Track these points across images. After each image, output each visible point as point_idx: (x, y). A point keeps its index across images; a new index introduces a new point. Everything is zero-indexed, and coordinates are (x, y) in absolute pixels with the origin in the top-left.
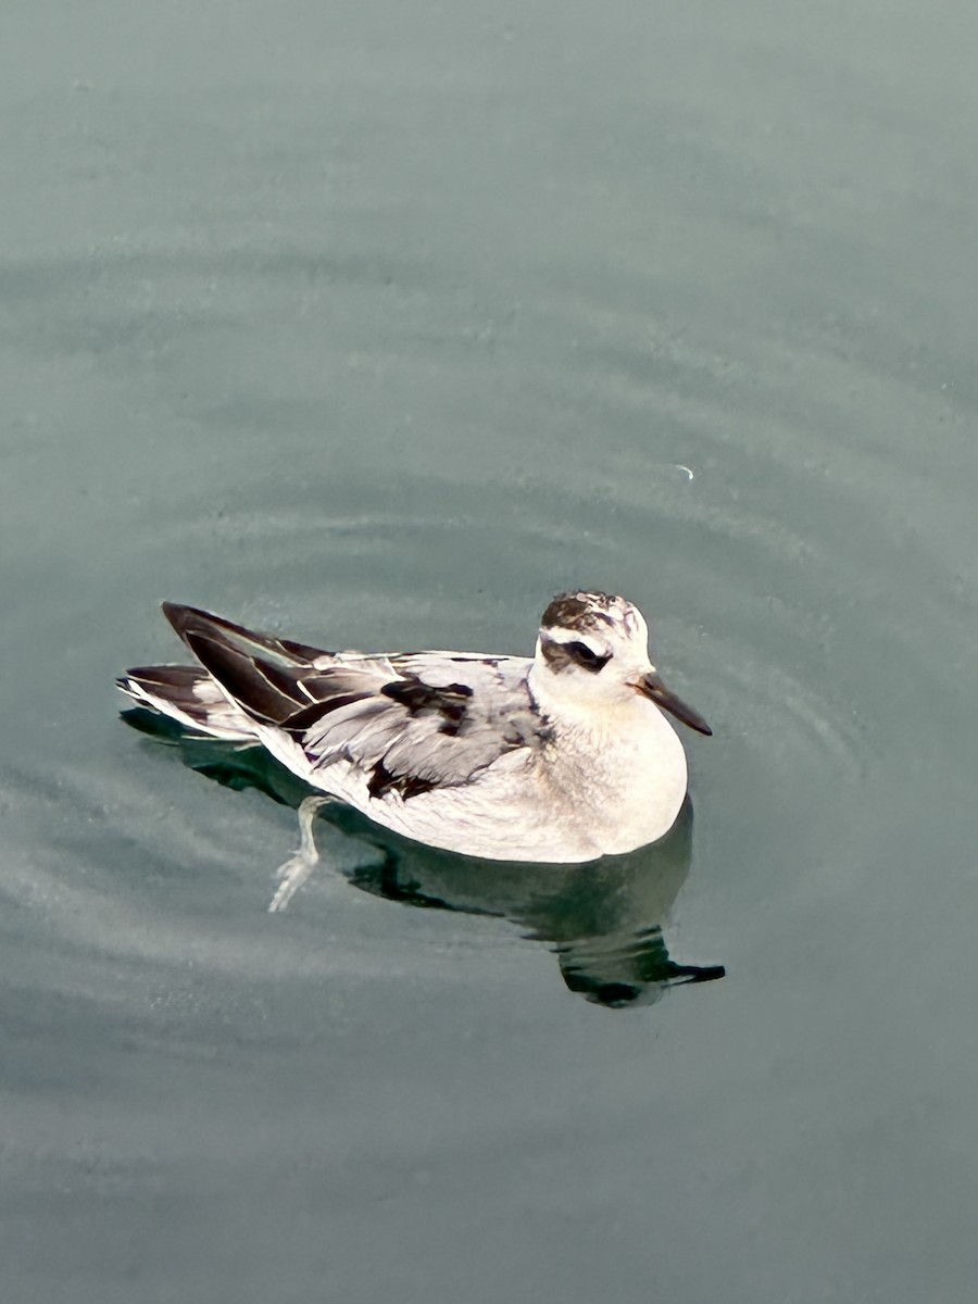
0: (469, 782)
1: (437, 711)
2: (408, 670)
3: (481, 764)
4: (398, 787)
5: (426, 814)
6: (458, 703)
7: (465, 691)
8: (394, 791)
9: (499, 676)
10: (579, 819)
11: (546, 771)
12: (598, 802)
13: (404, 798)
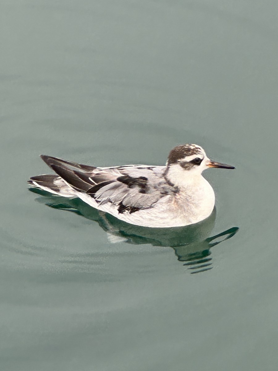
0: (151, 207)
1: (137, 186)
2: (124, 173)
3: (154, 201)
4: (128, 210)
5: (138, 217)
6: (144, 183)
7: (145, 179)
8: (127, 211)
9: (155, 173)
10: (187, 215)
11: (176, 202)
12: (192, 209)
13: (130, 213)
